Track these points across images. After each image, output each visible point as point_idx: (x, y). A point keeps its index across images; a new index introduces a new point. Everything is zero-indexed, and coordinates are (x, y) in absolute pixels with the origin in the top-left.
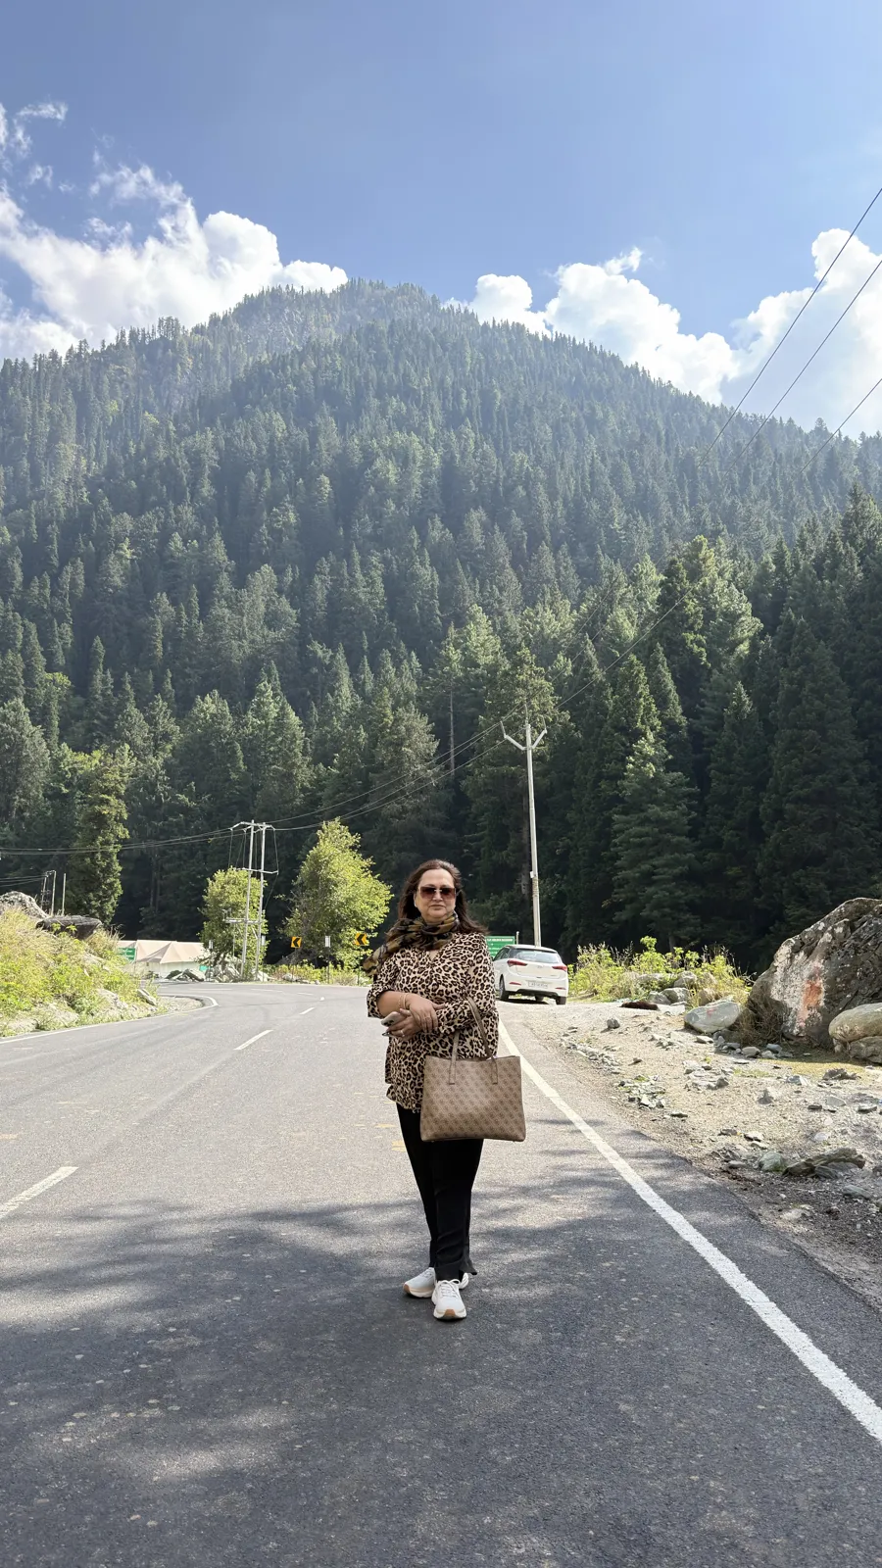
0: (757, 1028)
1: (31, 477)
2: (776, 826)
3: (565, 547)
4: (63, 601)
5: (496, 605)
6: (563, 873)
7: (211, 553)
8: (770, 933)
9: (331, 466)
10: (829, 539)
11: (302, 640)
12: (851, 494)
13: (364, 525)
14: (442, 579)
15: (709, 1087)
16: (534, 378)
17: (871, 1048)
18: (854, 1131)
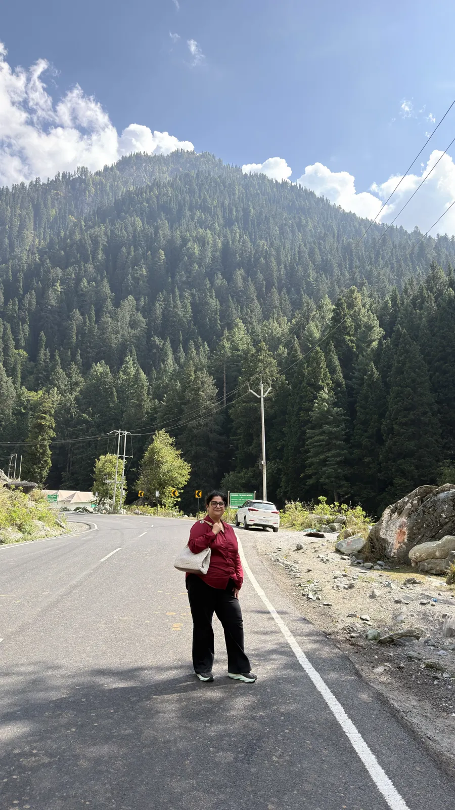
0: (372, 552)
1: (9, 248)
2: (390, 436)
3: (284, 290)
4: (25, 312)
5: (249, 319)
6: (281, 459)
7: (102, 289)
8: (386, 491)
9: (165, 245)
10: (419, 289)
11: (148, 334)
12: (431, 266)
13: (182, 276)
14: (221, 305)
15: (344, 588)
16: (270, 203)
17: (430, 566)
18: (417, 615)
